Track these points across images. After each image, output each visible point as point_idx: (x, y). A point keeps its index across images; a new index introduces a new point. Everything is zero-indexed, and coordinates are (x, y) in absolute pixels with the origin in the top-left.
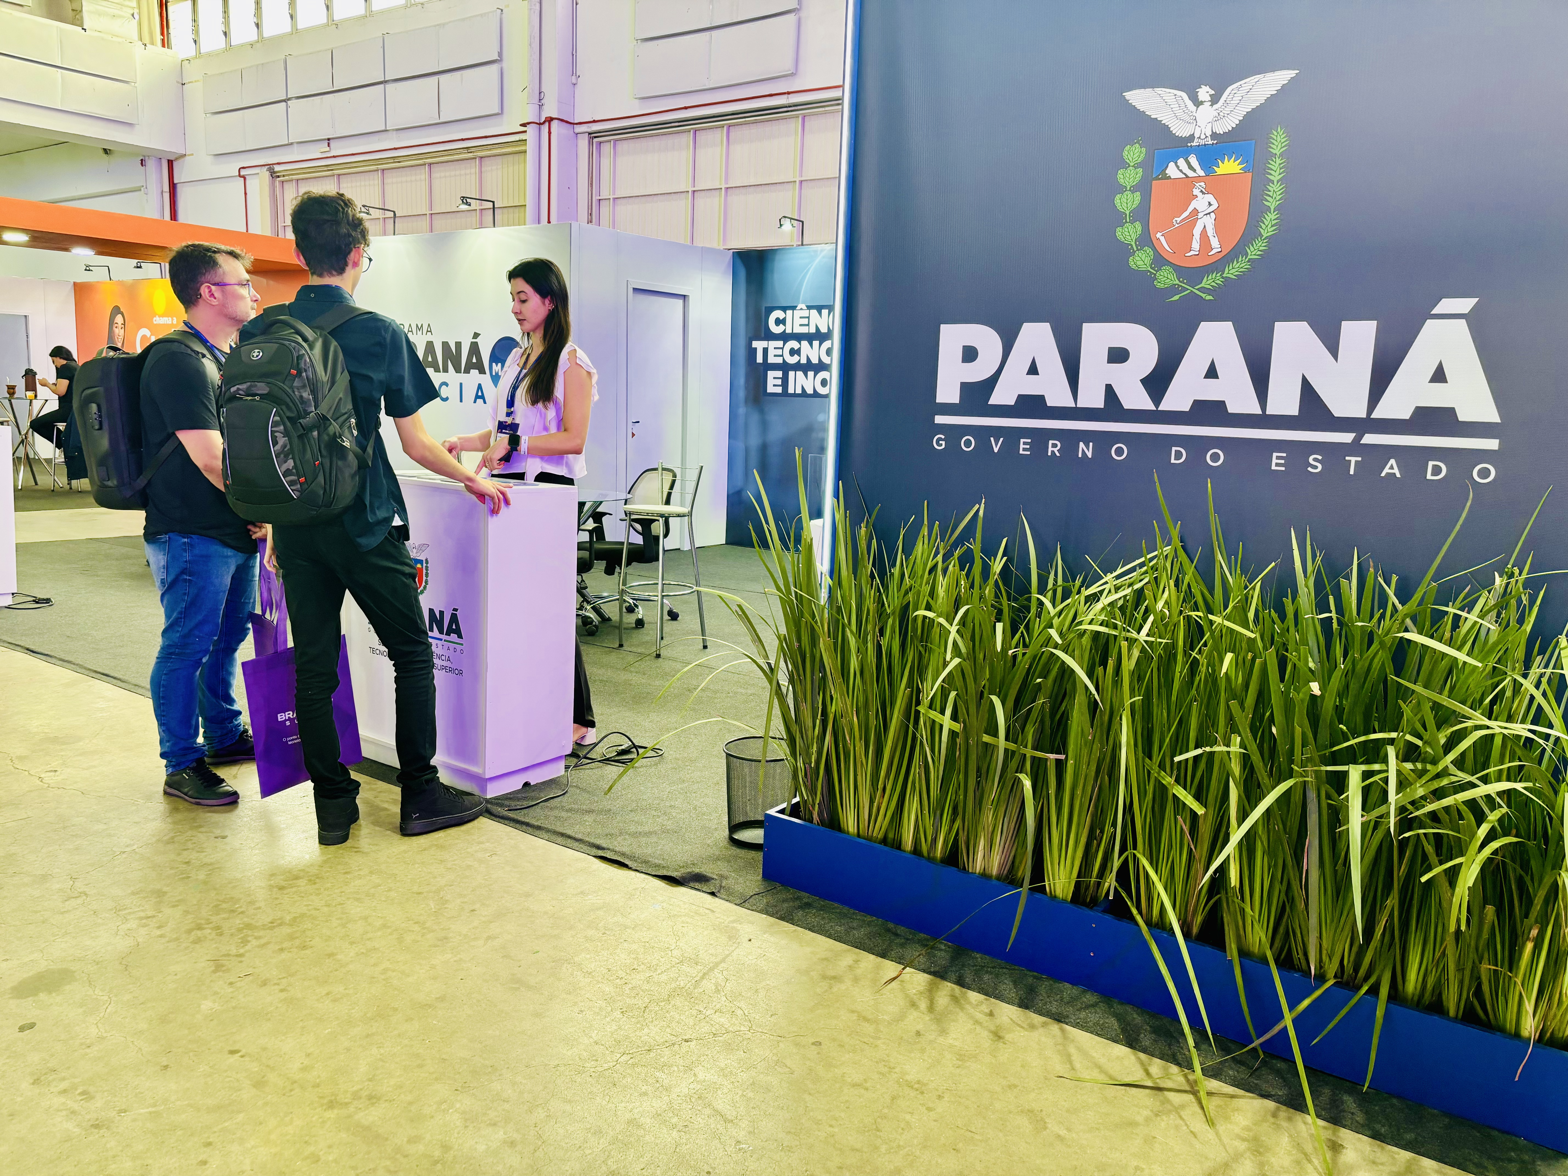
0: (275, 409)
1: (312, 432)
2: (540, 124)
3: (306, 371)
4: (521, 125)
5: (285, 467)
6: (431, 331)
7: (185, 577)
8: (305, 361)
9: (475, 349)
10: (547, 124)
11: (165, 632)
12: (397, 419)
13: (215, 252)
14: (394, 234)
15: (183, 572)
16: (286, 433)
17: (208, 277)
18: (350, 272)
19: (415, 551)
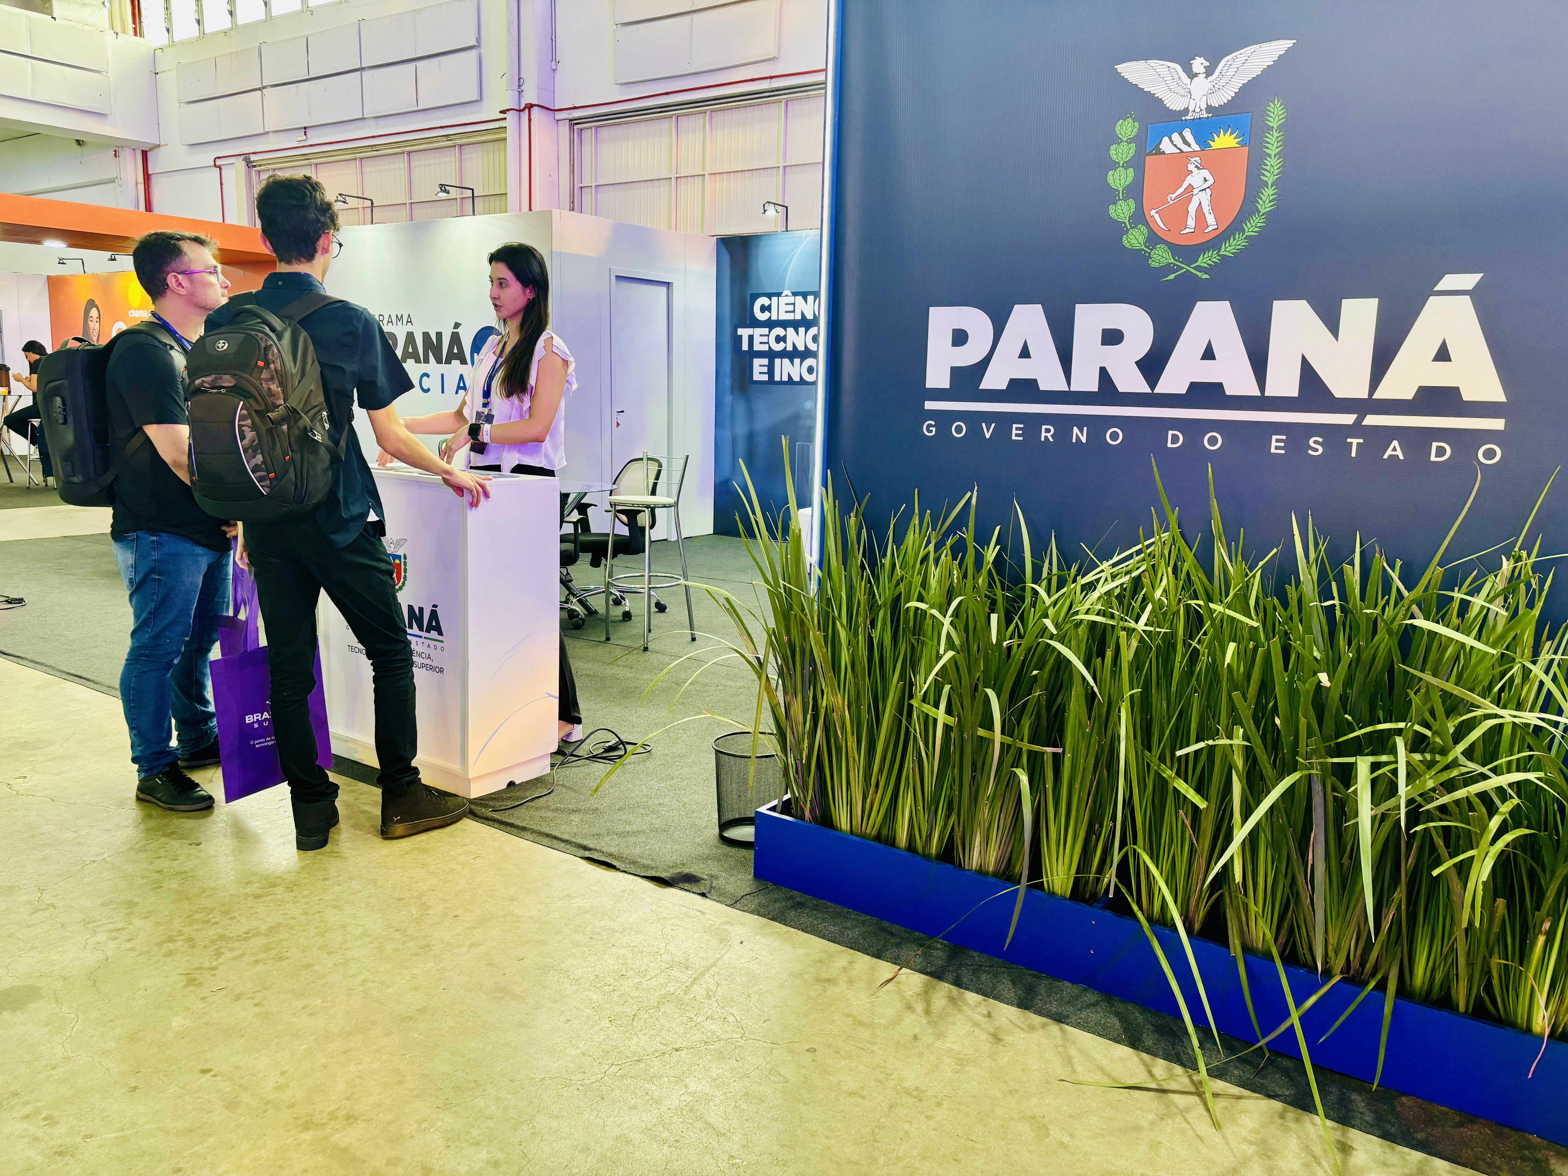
0: (242, 403)
1: (281, 426)
2: (520, 111)
3: (274, 362)
4: (501, 112)
5: (254, 462)
6: (411, 322)
7: (154, 576)
8: (273, 351)
9: (456, 339)
10: (527, 110)
11: (134, 633)
12: (369, 411)
13: (178, 239)
14: (372, 223)
15: (152, 571)
16: (254, 427)
17: (174, 265)
18: (319, 259)
19: (392, 546)
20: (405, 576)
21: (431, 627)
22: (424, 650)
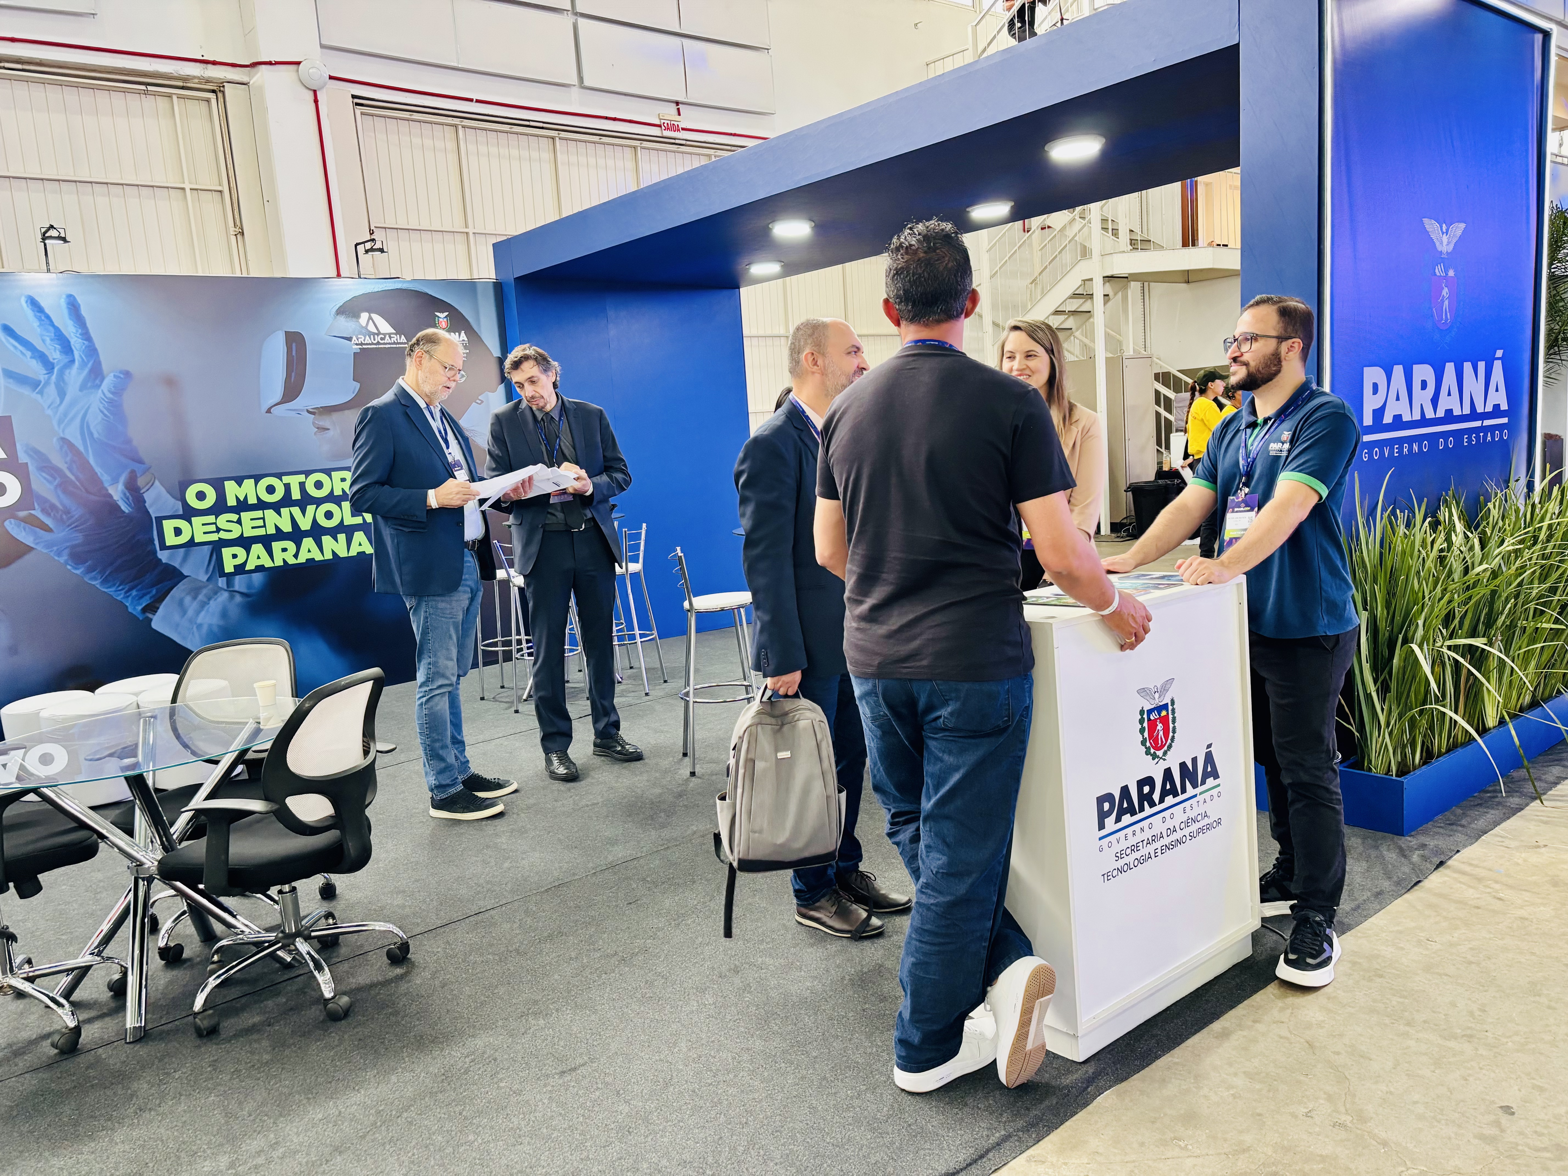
19: (1157, 695)
20: (1174, 728)
21: (1206, 775)
22: (1201, 810)
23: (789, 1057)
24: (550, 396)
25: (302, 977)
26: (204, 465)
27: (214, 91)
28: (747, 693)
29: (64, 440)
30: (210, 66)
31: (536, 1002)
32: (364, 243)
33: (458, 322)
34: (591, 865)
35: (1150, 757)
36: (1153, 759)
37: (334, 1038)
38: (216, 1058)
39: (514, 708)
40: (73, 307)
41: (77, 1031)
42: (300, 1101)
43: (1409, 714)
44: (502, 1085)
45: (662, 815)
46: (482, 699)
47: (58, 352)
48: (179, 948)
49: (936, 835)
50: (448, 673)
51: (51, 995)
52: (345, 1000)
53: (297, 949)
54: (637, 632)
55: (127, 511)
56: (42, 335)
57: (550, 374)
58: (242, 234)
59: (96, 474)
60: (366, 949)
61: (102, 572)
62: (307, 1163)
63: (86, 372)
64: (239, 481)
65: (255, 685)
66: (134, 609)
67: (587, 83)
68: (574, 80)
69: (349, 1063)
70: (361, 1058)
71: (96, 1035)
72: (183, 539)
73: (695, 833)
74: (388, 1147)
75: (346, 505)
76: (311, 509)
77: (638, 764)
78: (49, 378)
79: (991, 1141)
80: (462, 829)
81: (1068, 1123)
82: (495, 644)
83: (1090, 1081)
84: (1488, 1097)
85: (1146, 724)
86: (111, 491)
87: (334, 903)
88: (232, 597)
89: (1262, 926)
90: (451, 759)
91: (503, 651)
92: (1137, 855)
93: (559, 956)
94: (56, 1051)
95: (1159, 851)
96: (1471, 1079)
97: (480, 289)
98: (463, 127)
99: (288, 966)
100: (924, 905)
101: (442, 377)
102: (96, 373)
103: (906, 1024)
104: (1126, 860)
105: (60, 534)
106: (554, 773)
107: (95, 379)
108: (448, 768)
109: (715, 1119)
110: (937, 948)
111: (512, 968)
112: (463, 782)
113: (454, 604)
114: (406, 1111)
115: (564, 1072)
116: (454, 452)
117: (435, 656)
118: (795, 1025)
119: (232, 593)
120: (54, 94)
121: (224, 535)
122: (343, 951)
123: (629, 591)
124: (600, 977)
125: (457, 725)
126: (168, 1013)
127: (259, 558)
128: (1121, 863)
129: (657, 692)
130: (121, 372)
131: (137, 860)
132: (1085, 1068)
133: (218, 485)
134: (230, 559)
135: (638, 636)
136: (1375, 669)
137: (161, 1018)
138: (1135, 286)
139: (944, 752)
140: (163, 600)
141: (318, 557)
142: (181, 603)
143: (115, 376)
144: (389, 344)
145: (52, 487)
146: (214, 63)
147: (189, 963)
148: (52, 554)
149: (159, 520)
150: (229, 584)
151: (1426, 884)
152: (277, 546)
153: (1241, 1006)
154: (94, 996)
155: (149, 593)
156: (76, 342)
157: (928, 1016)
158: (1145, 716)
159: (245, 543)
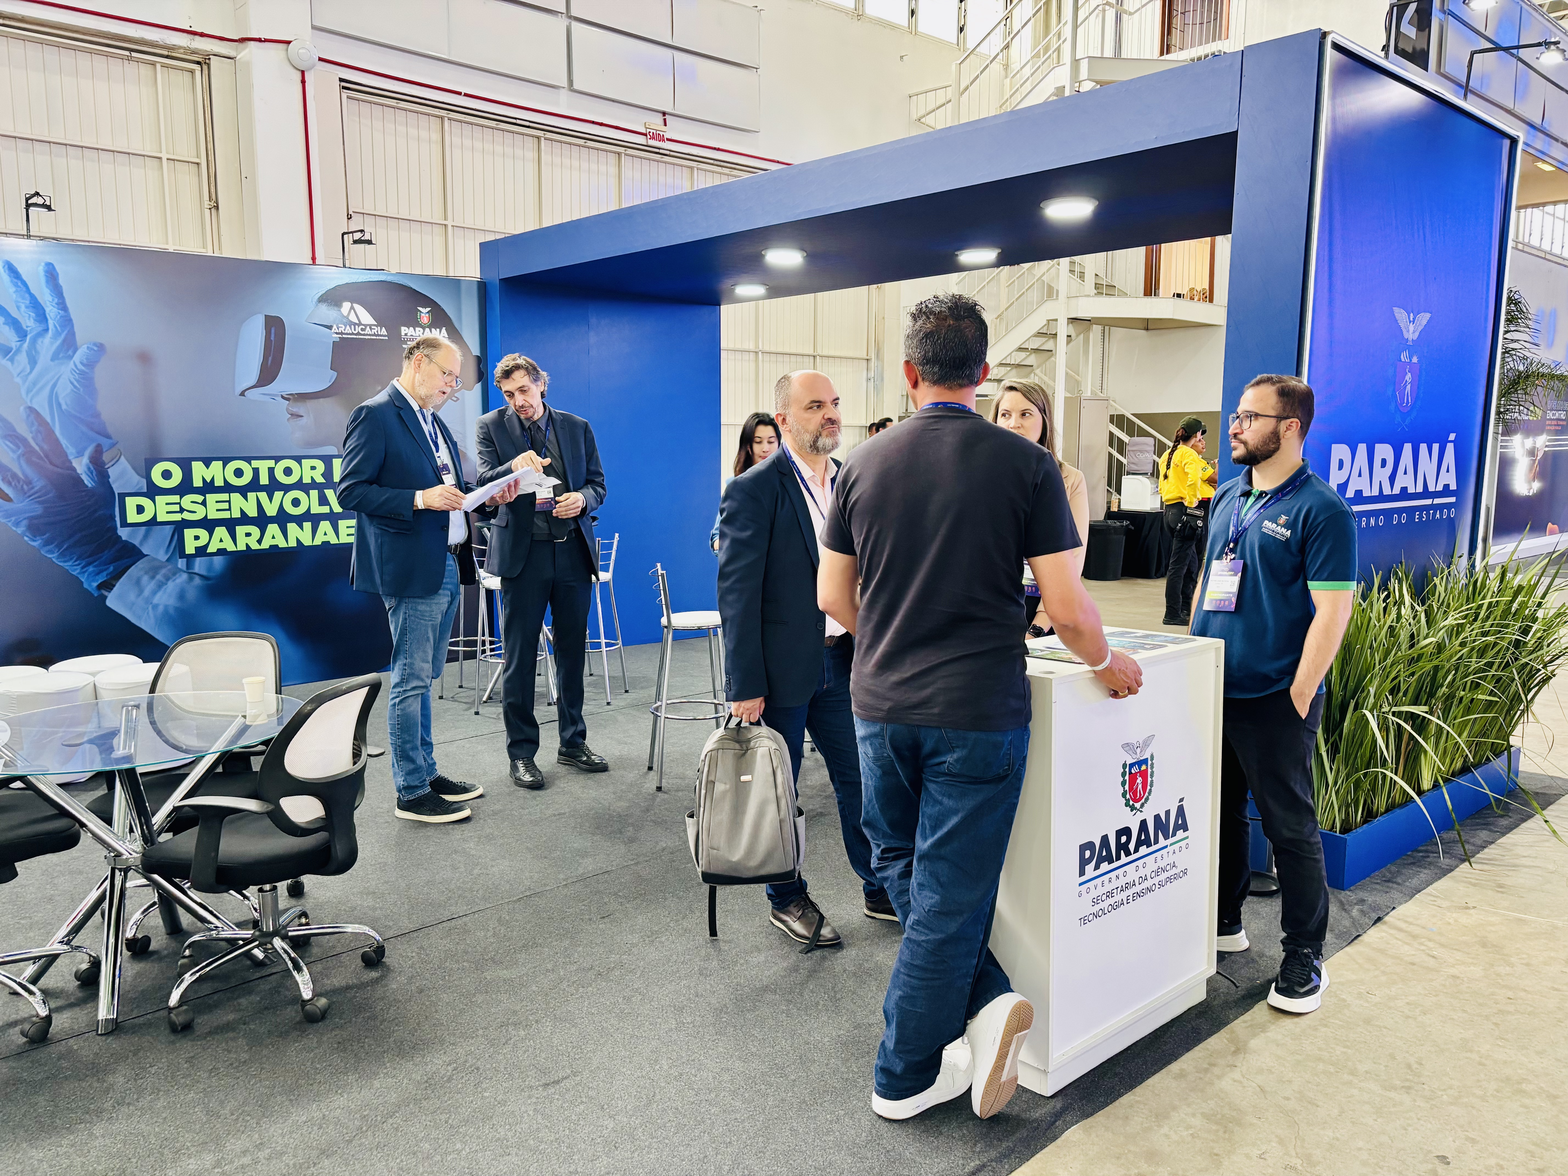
19: (1138, 750)
20: (1152, 782)
21: (1177, 828)
22: (1170, 860)
23: (768, 1079)
24: (538, 406)
25: (275, 976)
26: (173, 444)
27: (198, 63)
28: (717, 712)
29: (31, 409)
30: (197, 38)
31: (515, 1012)
32: (352, 232)
33: (440, 319)
34: (561, 876)
35: (1128, 809)
36: (1132, 811)
37: (311, 1040)
38: (192, 1054)
39: (473, 711)
40: (51, 275)
41: (48, 1020)
42: (282, 1102)
43: (1356, 776)
44: (486, 1094)
45: (631, 828)
46: (441, 698)
47: (32, 320)
48: (147, 940)
49: (931, 874)
50: (423, 675)
51: (18, 980)
52: (322, 1002)
53: (274, 948)
54: (603, 641)
55: (90, 485)
56: (17, 302)
57: (539, 383)
58: (217, 208)
59: (61, 445)
60: (339, 950)
61: (59, 546)
62: (294, 1165)
63: (59, 342)
64: (207, 462)
65: (245, 681)
66: (90, 585)
67: (576, 86)
68: (564, 83)
69: (330, 1066)
70: (342, 1061)
71: (66, 1025)
72: (146, 517)
73: (664, 849)
74: (375, 1153)
75: (314, 493)
76: (278, 495)
77: (603, 776)
78: (21, 346)
79: (966, 1170)
80: (430, 832)
81: (1038, 1156)
82: (456, 644)
83: (1058, 1115)
84: (1426, 1147)
85: (1127, 778)
86: (75, 464)
87: (302, 901)
88: (191, 579)
89: (1217, 972)
90: (420, 761)
91: (464, 651)
92: (1111, 901)
93: (535, 967)
94: (25, 1040)
95: (1131, 898)
96: (1410, 1129)
97: (463, 287)
98: (449, 119)
99: (259, 964)
100: (915, 941)
101: (439, 381)
102: (69, 345)
103: (889, 1054)
104: (1102, 905)
105: (20, 504)
106: (520, 780)
107: (68, 350)
108: (417, 770)
109: (700, 1137)
110: (925, 983)
111: (489, 977)
112: (431, 784)
113: (434, 607)
114: (391, 1117)
115: (548, 1085)
116: (443, 456)
117: (412, 657)
118: (773, 1047)
119: (192, 575)
120: (33, 52)
121: (187, 516)
122: (315, 951)
123: (598, 600)
124: (577, 990)
125: (426, 728)
126: (138, 1006)
127: (221, 541)
128: (1097, 908)
129: (620, 701)
130: (95, 344)
131: (114, 850)
132: (1053, 1102)
133: (186, 466)
134: (192, 540)
135: (603, 645)
136: (1326, 730)
137: (132, 1010)
138: (1097, 329)
139: (944, 795)
140: (120, 577)
141: (282, 544)
142: (138, 582)
143: (88, 348)
144: (370, 335)
145: (15, 456)
146: (202, 35)
147: (156, 956)
148: (10, 524)
149: (122, 496)
150: (189, 565)
151: (1365, 938)
152: (240, 530)
153: (1197, 1048)
154: (60, 985)
155: (105, 570)
156: (51, 311)
157: (912, 1047)
158: (1127, 770)
159: (209, 525)
